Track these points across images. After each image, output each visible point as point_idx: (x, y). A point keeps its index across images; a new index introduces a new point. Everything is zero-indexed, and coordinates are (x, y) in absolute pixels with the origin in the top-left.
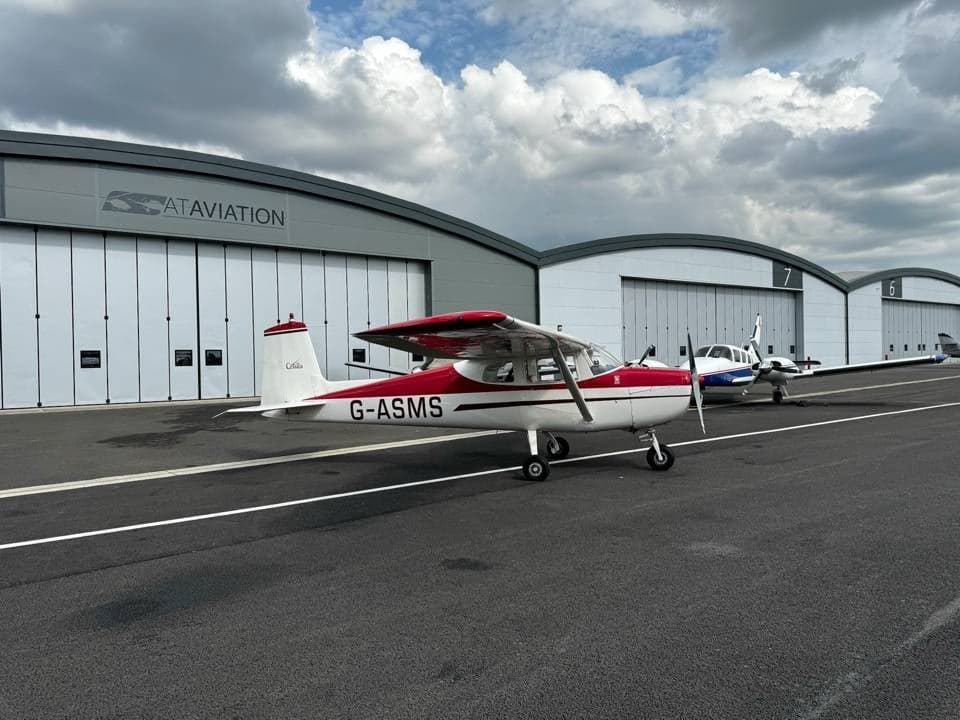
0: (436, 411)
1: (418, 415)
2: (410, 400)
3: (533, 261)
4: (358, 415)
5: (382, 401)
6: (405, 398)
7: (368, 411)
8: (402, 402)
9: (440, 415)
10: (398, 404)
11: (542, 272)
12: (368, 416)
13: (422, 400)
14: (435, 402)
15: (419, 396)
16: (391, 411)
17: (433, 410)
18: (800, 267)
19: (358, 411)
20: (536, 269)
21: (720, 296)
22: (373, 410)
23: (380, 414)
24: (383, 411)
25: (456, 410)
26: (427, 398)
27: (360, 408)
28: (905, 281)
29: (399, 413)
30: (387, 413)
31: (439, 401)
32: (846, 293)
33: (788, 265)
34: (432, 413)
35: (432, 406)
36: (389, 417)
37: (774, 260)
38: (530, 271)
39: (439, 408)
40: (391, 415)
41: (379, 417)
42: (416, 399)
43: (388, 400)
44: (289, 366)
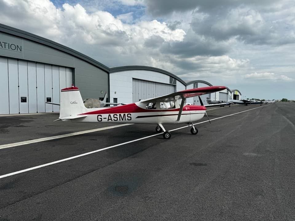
0: (129, 118)
1: (123, 120)
2: (120, 115)
3: (108, 71)
4: (100, 120)
5: (110, 115)
6: (118, 114)
7: (104, 118)
8: (117, 116)
9: (131, 119)
10: (115, 116)
11: (111, 75)
12: (104, 120)
13: (124, 115)
14: (129, 115)
15: (123, 114)
16: (113, 118)
17: (128, 118)
18: (176, 79)
19: (100, 118)
20: (108, 73)
21: (157, 85)
22: (106, 118)
23: (108, 119)
24: (110, 118)
25: (137, 118)
26: (126, 114)
27: (101, 117)
28: (199, 84)
29: (116, 119)
30: (111, 119)
31: (131, 115)
32: (186, 86)
33: (173, 78)
34: (128, 119)
35: (128, 117)
36: (112, 120)
37: (170, 76)
38: (106, 74)
39: (131, 117)
40: (113, 120)
41: (108, 121)
42: (122, 114)
43: (112, 115)
44: (72, 103)
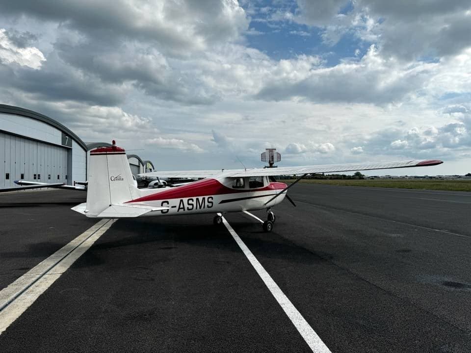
0: (210, 205)
1: (200, 207)
2: (197, 199)
5: (182, 201)
6: (195, 198)
7: (172, 207)
8: (193, 201)
9: (212, 206)
10: (190, 202)
12: (171, 210)
13: (204, 199)
15: (202, 197)
16: (186, 206)
18: (72, 137)
21: (39, 147)
22: (175, 207)
23: (179, 208)
24: (182, 206)
25: (221, 203)
26: (206, 197)
29: (190, 207)
30: (184, 208)
31: (212, 199)
32: (86, 151)
33: (67, 135)
34: (208, 205)
35: (209, 202)
36: (184, 210)
37: (63, 132)
39: (212, 203)
40: (186, 209)
41: (178, 211)
43: (185, 200)
44: (113, 179)
